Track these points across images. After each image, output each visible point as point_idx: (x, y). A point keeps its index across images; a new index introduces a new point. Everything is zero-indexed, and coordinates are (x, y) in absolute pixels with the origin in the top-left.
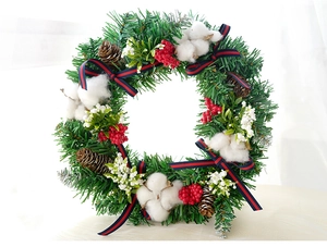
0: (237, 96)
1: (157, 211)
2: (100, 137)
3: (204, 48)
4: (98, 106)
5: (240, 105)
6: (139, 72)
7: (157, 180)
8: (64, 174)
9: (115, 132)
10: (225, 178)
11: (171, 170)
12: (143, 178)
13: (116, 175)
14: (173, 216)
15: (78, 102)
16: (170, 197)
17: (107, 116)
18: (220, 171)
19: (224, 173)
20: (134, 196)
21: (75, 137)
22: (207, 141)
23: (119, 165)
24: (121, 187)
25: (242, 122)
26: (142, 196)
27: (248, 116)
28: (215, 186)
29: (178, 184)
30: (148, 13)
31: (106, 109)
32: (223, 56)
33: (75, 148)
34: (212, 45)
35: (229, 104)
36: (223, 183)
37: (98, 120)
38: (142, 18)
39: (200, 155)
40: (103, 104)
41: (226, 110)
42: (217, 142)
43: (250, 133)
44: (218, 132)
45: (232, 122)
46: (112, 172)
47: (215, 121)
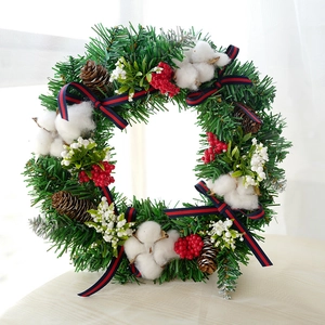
0: (245, 131)
1: (148, 267)
2: (81, 178)
3: (209, 74)
4: (80, 140)
5: (250, 142)
6: (130, 100)
7: (149, 229)
8: (37, 222)
9: (100, 172)
10: (230, 229)
11: (166, 218)
12: (132, 228)
13: (100, 224)
14: (168, 273)
15: (54, 134)
16: (165, 250)
17: (90, 152)
18: (224, 220)
19: (229, 223)
20: (121, 249)
21: (49, 177)
22: (209, 184)
23: (104, 212)
24: (107, 238)
25: (252, 163)
26: (131, 249)
27: (259, 155)
28: (218, 238)
29: (174, 235)
30: (141, 28)
31: (89, 144)
32: (229, 83)
33: (50, 190)
34: (218, 70)
35: (236, 141)
36: (228, 234)
37: (80, 156)
38: (133, 34)
39: (199, 200)
40: (85, 137)
41: (232, 148)
42: (221, 185)
43: (262, 176)
44: (222, 173)
45: (240, 162)
46: (95, 220)
47: (218, 160)
